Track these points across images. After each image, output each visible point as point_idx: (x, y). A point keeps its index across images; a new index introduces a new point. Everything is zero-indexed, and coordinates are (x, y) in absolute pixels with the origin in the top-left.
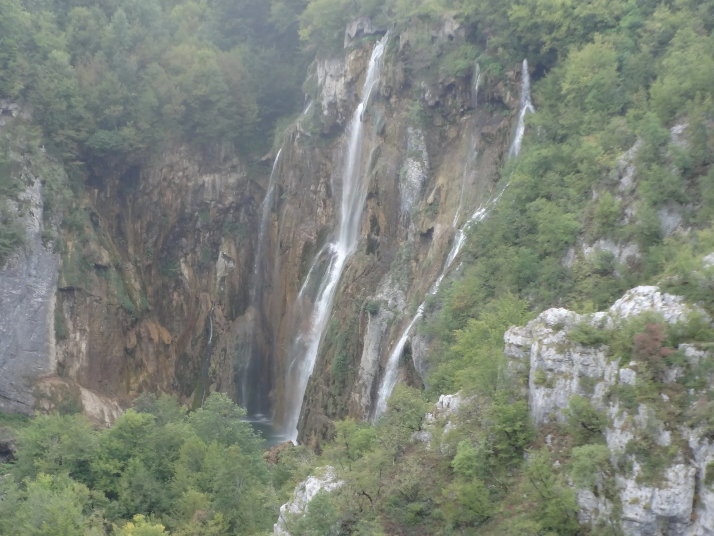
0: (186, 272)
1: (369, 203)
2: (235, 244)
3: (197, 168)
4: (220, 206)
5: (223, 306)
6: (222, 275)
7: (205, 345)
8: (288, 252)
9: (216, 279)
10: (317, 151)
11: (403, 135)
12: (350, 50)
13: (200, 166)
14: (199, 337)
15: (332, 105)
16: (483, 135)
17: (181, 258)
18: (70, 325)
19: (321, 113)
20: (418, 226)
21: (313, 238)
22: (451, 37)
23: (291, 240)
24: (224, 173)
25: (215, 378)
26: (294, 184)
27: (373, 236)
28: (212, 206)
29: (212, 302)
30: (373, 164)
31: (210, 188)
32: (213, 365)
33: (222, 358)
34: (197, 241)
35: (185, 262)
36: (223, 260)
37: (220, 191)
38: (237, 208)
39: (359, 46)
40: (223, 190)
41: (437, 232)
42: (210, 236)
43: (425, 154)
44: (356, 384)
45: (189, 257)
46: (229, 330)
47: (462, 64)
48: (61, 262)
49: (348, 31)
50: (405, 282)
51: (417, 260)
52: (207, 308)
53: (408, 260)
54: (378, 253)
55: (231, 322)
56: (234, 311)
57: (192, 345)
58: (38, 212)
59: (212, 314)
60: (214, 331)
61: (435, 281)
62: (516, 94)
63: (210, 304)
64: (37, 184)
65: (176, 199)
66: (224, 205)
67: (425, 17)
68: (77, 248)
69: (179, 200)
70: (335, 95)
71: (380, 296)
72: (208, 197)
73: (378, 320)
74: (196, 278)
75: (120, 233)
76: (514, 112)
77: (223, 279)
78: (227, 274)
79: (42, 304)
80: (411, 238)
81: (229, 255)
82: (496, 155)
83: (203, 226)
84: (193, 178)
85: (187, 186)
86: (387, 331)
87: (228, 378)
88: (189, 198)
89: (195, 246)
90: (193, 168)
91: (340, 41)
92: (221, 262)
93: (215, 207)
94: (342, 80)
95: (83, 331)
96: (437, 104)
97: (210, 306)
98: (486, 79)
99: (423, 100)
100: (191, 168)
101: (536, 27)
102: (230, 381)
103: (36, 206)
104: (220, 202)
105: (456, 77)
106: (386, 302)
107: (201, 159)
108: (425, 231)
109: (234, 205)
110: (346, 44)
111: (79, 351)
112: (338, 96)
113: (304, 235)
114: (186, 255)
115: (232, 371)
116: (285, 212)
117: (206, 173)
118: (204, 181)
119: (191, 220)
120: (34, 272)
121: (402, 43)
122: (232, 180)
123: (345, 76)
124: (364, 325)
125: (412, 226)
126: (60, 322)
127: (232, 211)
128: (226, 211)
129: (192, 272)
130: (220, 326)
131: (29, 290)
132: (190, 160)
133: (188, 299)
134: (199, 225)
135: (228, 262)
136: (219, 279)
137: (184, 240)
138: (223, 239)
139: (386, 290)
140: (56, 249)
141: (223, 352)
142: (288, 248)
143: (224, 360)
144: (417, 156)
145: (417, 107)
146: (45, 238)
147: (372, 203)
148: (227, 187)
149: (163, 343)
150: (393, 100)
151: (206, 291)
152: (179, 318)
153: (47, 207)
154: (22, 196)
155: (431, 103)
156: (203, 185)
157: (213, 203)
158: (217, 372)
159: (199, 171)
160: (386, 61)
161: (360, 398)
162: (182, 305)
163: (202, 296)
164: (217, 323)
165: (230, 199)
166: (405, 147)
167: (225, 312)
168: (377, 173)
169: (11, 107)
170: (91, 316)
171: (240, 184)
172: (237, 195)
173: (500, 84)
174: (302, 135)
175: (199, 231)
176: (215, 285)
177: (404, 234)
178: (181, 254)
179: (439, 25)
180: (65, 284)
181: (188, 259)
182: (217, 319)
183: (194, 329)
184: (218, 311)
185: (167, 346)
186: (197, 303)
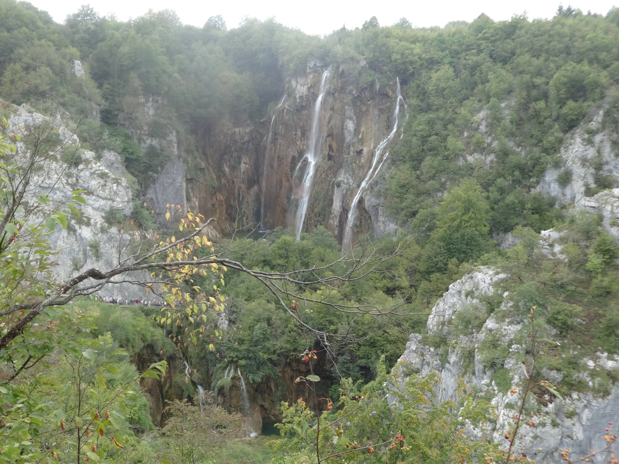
0: (227, 170)
1: (327, 139)
2: (248, 157)
3: (232, 125)
5: (245, 184)
7: (239, 201)
9: (240, 172)
10: (295, 117)
11: (343, 110)
12: (310, 73)
13: (234, 124)
14: (237, 196)
15: (301, 97)
16: (379, 109)
17: (224, 163)
18: (192, 194)
19: (296, 101)
20: (355, 149)
21: (296, 154)
22: (363, 67)
23: (284, 155)
24: (244, 127)
26: (283, 131)
27: (330, 153)
30: (329, 122)
31: (238, 134)
32: (243, 209)
34: (232, 156)
35: (226, 165)
36: (243, 164)
37: (242, 135)
39: (315, 71)
41: (365, 150)
42: (237, 154)
43: (355, 118)
44: (331, 216)
45: (228, 163)
46: (248, 194)
47: (370, 79)
48: (186, 167)
49: (309, 65)
50: (351, 172)
51: (355, 163)
52: (238, 185)
53: (351, 163)
54: (334, 160)
55: (248, 190)
56: (249, 186)
57: (234, 200)
58: (175, 145)
59: (240, 188)
60: (242, 195)
61: (367, 172)
62: (394, 92)
63: (239, 183)
64: (174, 133)
66: (244, 141)
67: (352, 59)
68: (192, 160)
69: (225, 139)
71: (340, 179)
72: (237, 137)
73: (341, 189)
74: (231, 172)
75: (205, 154)
76: (393, 99)
77: (244, 172)
78: (246, 170)
79: (180, 186)
80: (351, 153)
81: (246, 162)
82: (386, 118)
84: (231, 130)
85: (228, 133)
86: (346, 193)
87: (250, 214)
88: (229, 138)
91: (305, 70)
92: (243, 166)
93: (240, 142)
94: (306, 86)
95: (196, 197)
96: (358, 96)
98: (381, 85)
99: (352, 95)
100: (230, 125)
101: (404, 63)
102: (252, 216)
103: (175, 143)
104: (242, 140)
105: (367, 84)
106: (344, 181)
107: (234, 121)
108: (359, 150)
110: (308, 71)
111: (196, 206)
112: (304, 93)
113: (291, 153)
114: (226, 162)
116: (278, 143)
117: (236, 127)
118: (235, 131)
119: (229, 148)
120: (175, 172)
121: (340, 70)
122: (248, 130)
123: (307, 84)
124: (333, 191)
125: (352, 149)
126: (188, 193)
127: (246, 143)
128: (244, 143)
129: (229, 170)
130: (244, 192)
131: (174, 180)
132: (230, 122)
133: (228, 181)
134: (233, 149)
135: (246, 165)
136: (242, 172)
137: (226, 156)
138: (243, 155)
139: (342, 176)
140: (184, 162)
141: (247, 203)
142: (283, 159)
143: (248, 206)
144: (351, 119)
145: (350, 97)
146: (179, 157)
147: (329, 139)
148: (245, 133)
150: (336, 95)
151: (236, 177)
153: (179, 143)
154: (168, 138)
155: (356, 96)
156: (235, 133)
157: (239, 140)
158: (246, 212)
159: (233, 127)
160: (333, 78)
161: (334, 222)
162: (225, 184)
163: (235, 180)
165: (246, 138)
166: (344, 115)
167: (246, 186)
168: (331, 126)
169: (159, 99)
170: (199, 190)
171: (251, 132)
172: (249, 136)
173: (387, 87)
174: (287, 110)
175: (232, 152)
176: (240, 175)
177: (347, 152)
179: (358, 62)
180: (189, 177)
182: (243, 190)
183: (233, 194)
184: (243, 186)
185: (222, 201)
186: (233, 183)
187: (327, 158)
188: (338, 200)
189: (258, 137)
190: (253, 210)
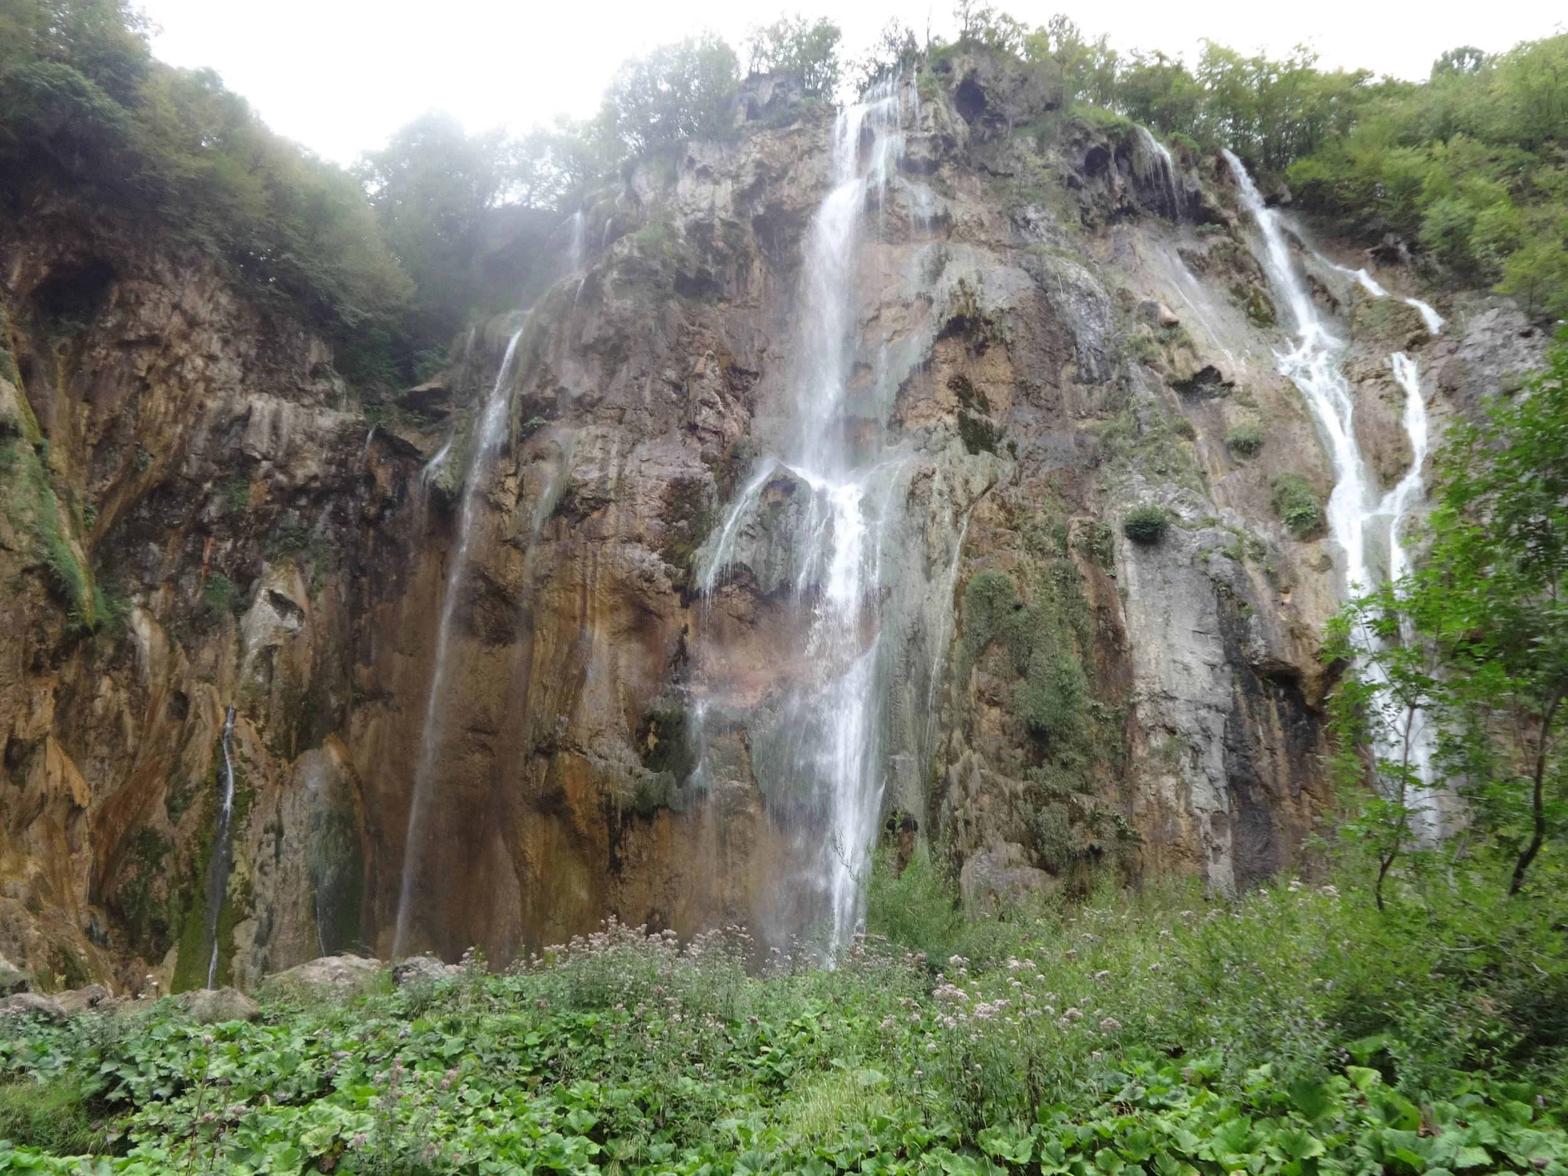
1: (941, 348)
2: (304, 580)
3: (237, 371)
4: (281, 477)
5: (261, 723)
6: (267, 643)
7: (213, 813)
8: (596, 515)
9: (241, 652)
12: (756, 128)
13: (247, 369)
14: (198, 788)
15: (699, 230)
16: (1183, 253)
17: (134, 593)
19: (672, 243)
20: (1160, 369)
23: (610, 485)
24: (307, 401)
25: (252, 906)
26: (588, 383)
27: (973, 414)
28: (261, 472)
29: (227, 709)
31: (266, 428)
32: (241, 867)
33: (272, 850)
34: (195, 558)
35: (145, 606)
36: (269, 609)
37: (291, 441)
38: (319, 498)
39: (785, 119)
40: (298, 439)
41: (1236, 370)
42: (234, 548)
44: (1140, 751)
45: (158, 597)
46: (282, 779)
49: (744, 98)
51: (1191, 436)
52: (216, 720)
54: (1012, 447)
55: (284, 762)
56: (294, 735)
57: (172, 809)
60: (237, 780)
63: (221, 711)
65: (175, 421)
66: (292, 477)
69: (179, 429)
70: (712, 209)
72: (259, 442)
73: (1178, 555)
74: (172, 649)
77: (267, 653)
78: (280, 642)
80: (1142, 395)
81: (289, 596)
83: (223, 518)
84: (222, 394)
85: (201, 406)
87: (295, 904)
88: (201, 439)
89: (182, 572)
90: (228, 369)
92: (262, 613)
93: (268, 475)
94: (729, 186)
96: (1070, 180)
97: (222, 720)
100: (224, 364)
102: (303, 915)
104: (282, 468)
105: (1108, 136)
106: (1174, 516)
107: (253, 353)
108: (1186, 375)
109: (317, 484)
110: (740, 120)
112: (717, 213)
113: (658, 471)
114: (151, 588)
115: (304, 884)
117: (260, 389)
118: (250, 409)
119: (188, 499)
121: (959, 74)
122: (328, 421)
123: (736, 178)
124: (1104, 583)
125: (1136, 371)
127: (303, 502)
128: (288, 495)
129: (160, 636)
130: (256, 767)
132: (226, 342)
133: (142, 701)
134: (213, 510)
135: (283, 616)
136: (255, 652)
137: (154, 547)
138: (266, 566)
141: (272, 836)
143: (277, 855)
144: (1067, 257)
147: (954, 348)
148: (311, 437)
149: (70, 799)
150: (945, 172)
151: (207, 680)
152: (104, 750)
156: (244, 420)
157: (265, 463)
158: (258, 888)
159: (242, 381)
161: (1184, 788)
162: (119, 715)
163: (197, 691)
164: (247, 760)
165: (310, 467)
167: (267, 737)
168: (961, 282)
171: (345, 438)
172: (329, 462)
175: (205, 529)
176: (238, 667)
177: (1095, 399)
178: (134, 583)
181: (153, 603)
182: (247, 750)
183: (176, 770)
184: (246, 731)
185: (76, 810)
186: (181, 703)
187: (957, 445)
188: (1184, 624)
189: (383, 475)
190: (314, 879)
